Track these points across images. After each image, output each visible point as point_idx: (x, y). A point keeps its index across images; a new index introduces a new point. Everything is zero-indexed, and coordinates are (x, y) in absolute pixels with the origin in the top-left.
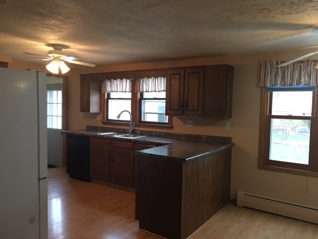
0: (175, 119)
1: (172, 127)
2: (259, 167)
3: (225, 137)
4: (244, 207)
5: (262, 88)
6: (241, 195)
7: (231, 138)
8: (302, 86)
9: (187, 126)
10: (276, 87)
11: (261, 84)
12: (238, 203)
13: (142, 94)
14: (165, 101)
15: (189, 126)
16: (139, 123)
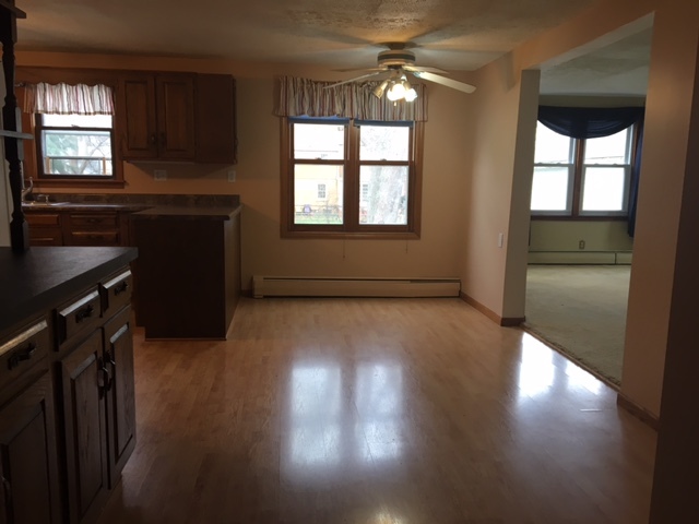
0: (128, 167)
1: (122, 184)
2: (283, 236)
3: (228, 196)
4: (265, 297)
5: (281, 117)
6: (259, 280)
7: (238, 197)
8: (334, 117)
9: (156, 179)
10: (303, 116)
11: (281, 111)
12: (256, 293)
13: (39, 118)
14: (108, 133)
15: (160, 180)
16: (39, 177)
